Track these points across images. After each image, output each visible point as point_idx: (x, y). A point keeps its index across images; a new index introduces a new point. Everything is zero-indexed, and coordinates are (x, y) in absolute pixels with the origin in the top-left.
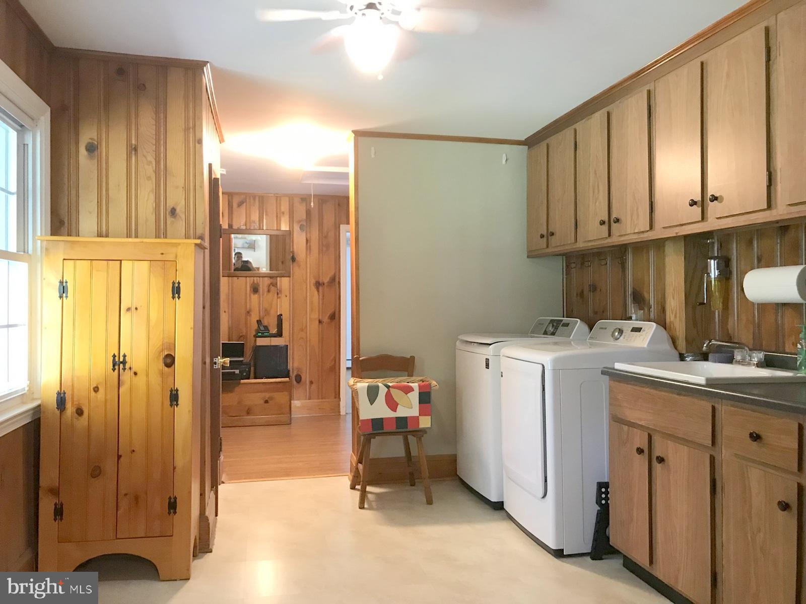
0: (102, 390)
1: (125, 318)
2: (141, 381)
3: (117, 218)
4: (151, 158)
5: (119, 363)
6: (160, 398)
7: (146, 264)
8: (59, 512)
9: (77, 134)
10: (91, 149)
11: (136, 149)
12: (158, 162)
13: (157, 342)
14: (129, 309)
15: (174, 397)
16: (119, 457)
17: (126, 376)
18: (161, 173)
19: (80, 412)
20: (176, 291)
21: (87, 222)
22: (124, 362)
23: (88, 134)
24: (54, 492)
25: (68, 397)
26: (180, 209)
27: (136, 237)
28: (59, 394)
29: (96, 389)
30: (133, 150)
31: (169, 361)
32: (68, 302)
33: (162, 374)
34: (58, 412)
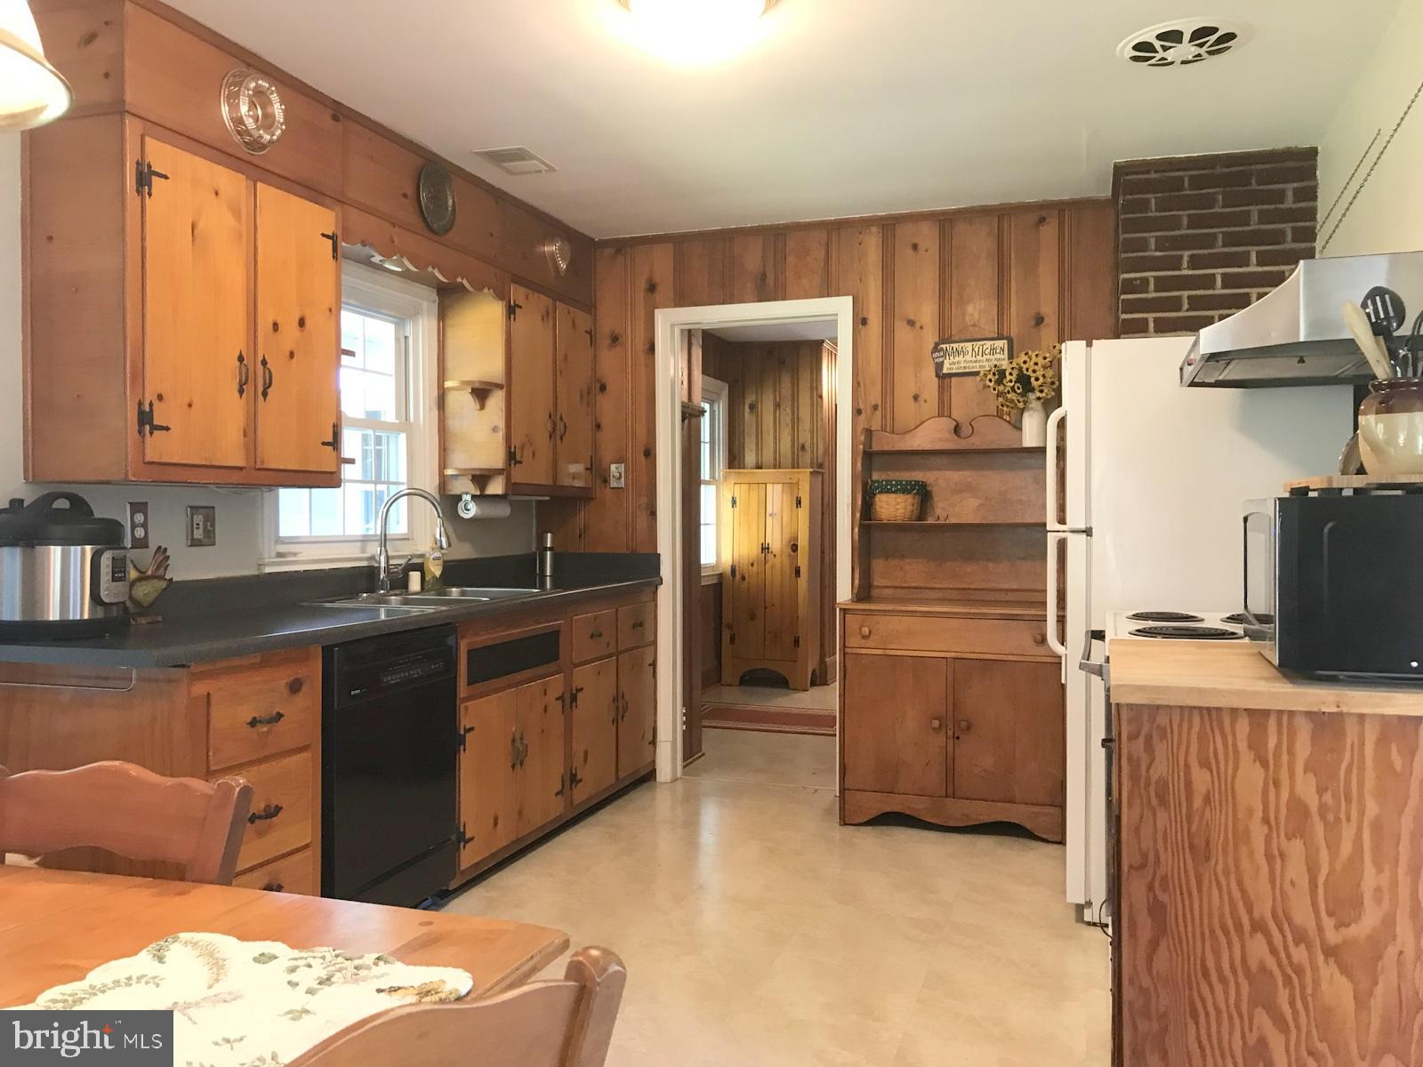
0: (755, 565)
1: (769, 520)
2: (778, 561)
3: (768, 455)
4: (789, 411)
5: (765, 549)
6: (788, 571)
7: (780, 486)
8: (732, 640)
9: (744, 398)
10: (752, 407)
11: (779, 406)
12: (793, 413)
13: (787, 537)
14: (771, 515)
15: (798, 572)
16: (766, 608)
17: (770, 557)
18: (796, 420)
19: (743, 578)
20: (799, 503)
21: (750, 458)
22: (768, 548)
23: (750, 399)
24: (730, 627)
25: (737, 568)
26: (807, 446)
27: (780, 468)
28: (732, 566)
29: (752, 565)
30: (777, 406)
31: (795, 548)
32: (737, 509)
33: (790, 556)
34: (731, 578)
